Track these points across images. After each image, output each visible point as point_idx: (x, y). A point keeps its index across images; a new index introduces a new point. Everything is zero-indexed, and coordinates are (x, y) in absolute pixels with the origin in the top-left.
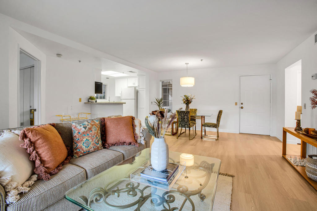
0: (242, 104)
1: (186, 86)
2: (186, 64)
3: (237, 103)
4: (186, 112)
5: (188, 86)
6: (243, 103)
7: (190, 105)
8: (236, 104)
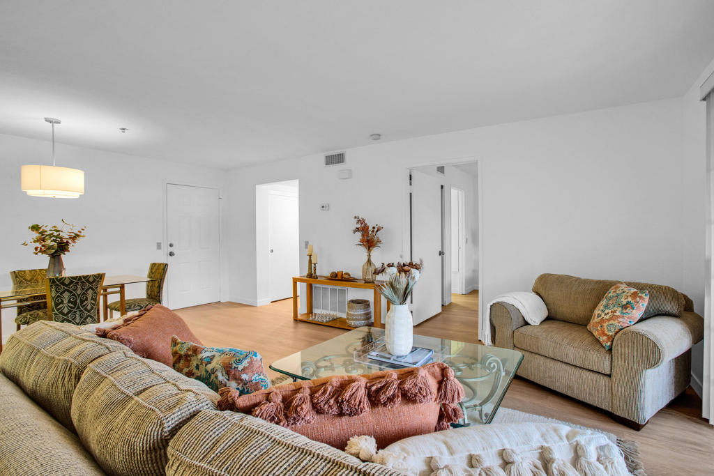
0: (171, 245)
1: (52, 196)
2: (47, 120)
3: (160, 243)
4: (91, 280)
5: (57, 197)
6: (174, 243)
7: (65, 257)
8: (159, 246)
